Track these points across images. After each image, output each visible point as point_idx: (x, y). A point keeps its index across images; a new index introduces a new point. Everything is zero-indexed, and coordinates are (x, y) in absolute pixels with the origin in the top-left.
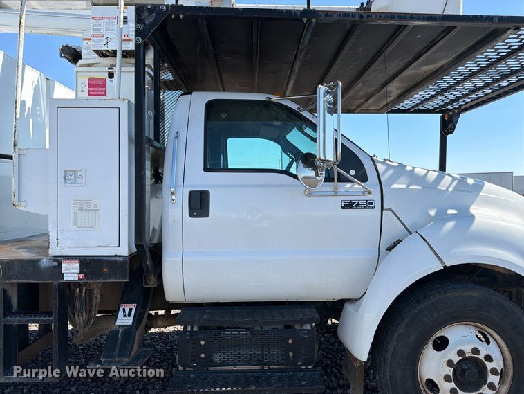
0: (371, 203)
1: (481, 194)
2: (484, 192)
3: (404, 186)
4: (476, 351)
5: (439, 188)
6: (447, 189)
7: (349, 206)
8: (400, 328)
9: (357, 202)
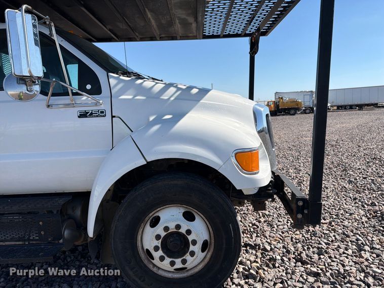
0: (102, 112)
1: (201, 101)
2: (205, 100)
3: (130, 97)
4: (178, 227)
5: (162, 97)
6: (169, 99)
8: (120, 211)
9: (91, 111)
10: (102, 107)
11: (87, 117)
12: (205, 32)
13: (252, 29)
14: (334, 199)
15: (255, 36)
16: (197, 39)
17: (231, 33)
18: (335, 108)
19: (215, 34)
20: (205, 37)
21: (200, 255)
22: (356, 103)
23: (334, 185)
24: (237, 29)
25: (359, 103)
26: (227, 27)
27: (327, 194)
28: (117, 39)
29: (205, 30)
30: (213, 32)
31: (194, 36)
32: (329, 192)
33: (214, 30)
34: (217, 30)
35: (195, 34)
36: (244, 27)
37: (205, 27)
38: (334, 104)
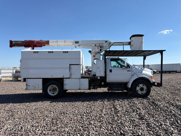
4: (142, 87)
7: (128, 71)
10: (130, 70)
18: (159, 72)
21: (145, 91)
22: (167, 71)
25: (169, 70)
38: (158, 71)
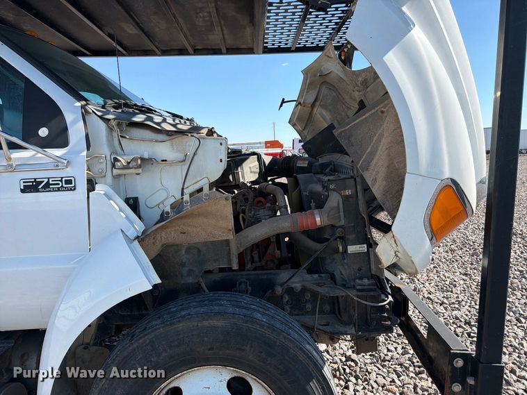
0: (69, 181)
7: (32, 187)
9: (46, 180)
10: (67, 173)
11: (37, 191)
12: (267, 43)
13: (341, 38)
14: (470, 306)
15: (346, 50)
16: (254, 53)
17: (309, 45)
19: (283, 46)
20: (267, 50)
23: (464, 280)
24: (318, 38)
26: (303, 35)
27: (458, 297)
28: (124, 52)
29: (267, 38)
30: (280, 42)
31: (249, 49)
32: (459, 292)
33: (281, 38)
34: (285, 39)
35: (250, 46)
36: (330, 34)
37: (268, 34)
